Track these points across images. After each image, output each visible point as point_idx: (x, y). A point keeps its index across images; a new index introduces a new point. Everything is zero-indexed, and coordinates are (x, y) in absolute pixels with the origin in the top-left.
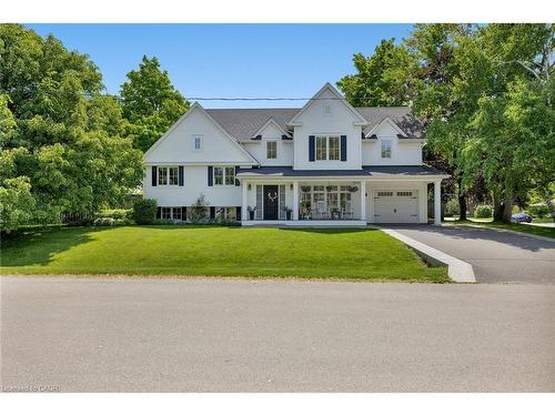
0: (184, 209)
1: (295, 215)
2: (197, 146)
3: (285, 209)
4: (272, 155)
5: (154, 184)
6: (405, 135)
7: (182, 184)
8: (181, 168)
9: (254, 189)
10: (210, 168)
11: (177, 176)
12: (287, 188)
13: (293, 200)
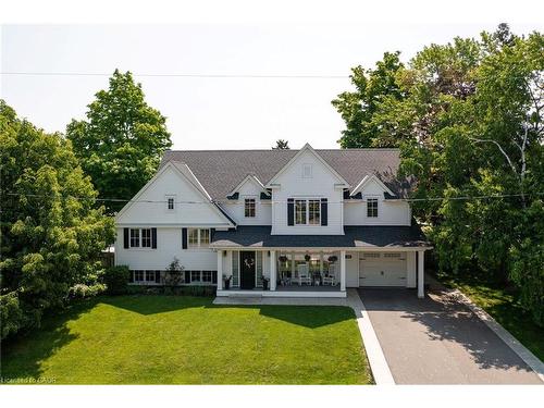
0: (158, 272)
1: (273, 284)
2: (171, 207)
3: (262, 278)
4: (250, 212)
5: (126, 246)
6: (392, 194)
7: (155, 247)
8: (154, 230)
9: (230, 255)
10: (184, 230)
11: (149, 238)
12: (265, 255)
13: (270, 268)
